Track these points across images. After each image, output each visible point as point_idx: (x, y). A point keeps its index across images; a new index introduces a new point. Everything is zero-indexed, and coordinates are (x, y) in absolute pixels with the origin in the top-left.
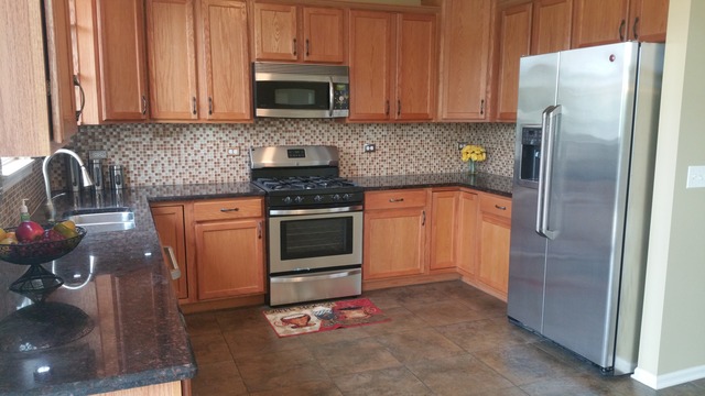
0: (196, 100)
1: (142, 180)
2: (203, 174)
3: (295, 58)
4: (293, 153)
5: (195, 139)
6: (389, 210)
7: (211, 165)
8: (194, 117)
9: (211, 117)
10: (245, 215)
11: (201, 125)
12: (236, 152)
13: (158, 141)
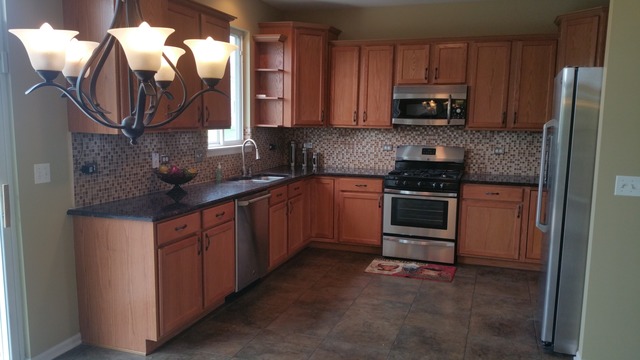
0: (357, 113)
1: (330, 163)
2: (367, 163)
3: (426, 82)
4: (426, 151)
5: (364, 138)
6: (486, 200)
7: (372, 156)
8: (355, 123)
9: (365, 123)
10: (372, 190)
11: (359, 129)
12: (389, 148)
13: (341, 139)
